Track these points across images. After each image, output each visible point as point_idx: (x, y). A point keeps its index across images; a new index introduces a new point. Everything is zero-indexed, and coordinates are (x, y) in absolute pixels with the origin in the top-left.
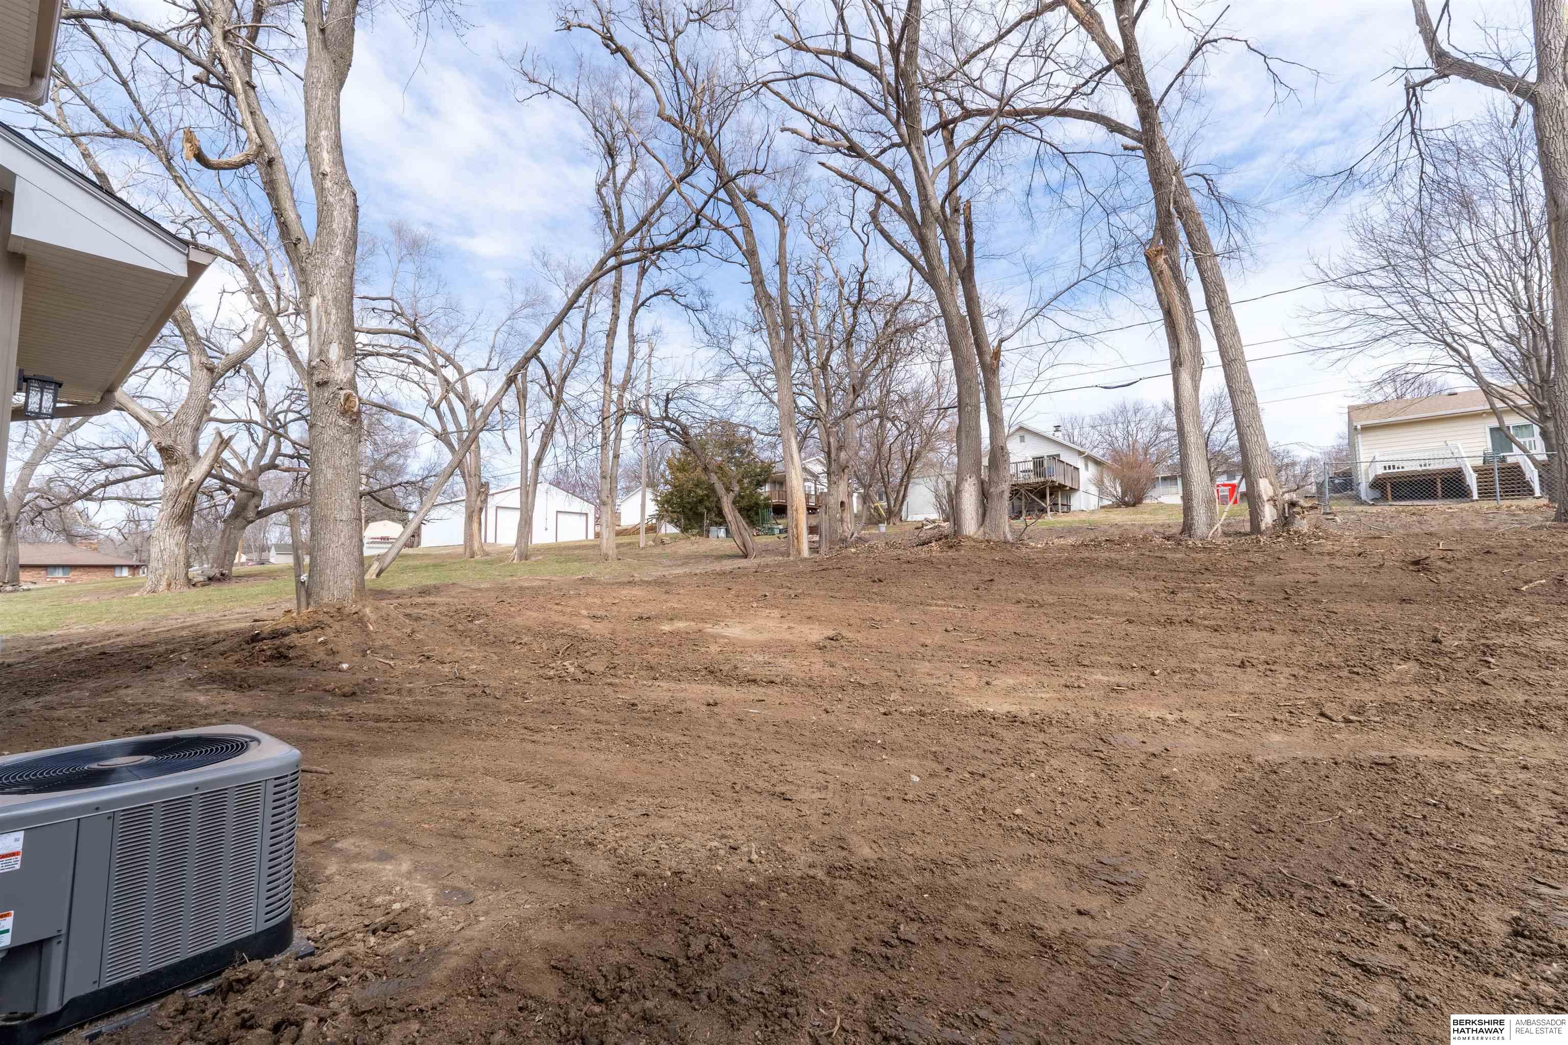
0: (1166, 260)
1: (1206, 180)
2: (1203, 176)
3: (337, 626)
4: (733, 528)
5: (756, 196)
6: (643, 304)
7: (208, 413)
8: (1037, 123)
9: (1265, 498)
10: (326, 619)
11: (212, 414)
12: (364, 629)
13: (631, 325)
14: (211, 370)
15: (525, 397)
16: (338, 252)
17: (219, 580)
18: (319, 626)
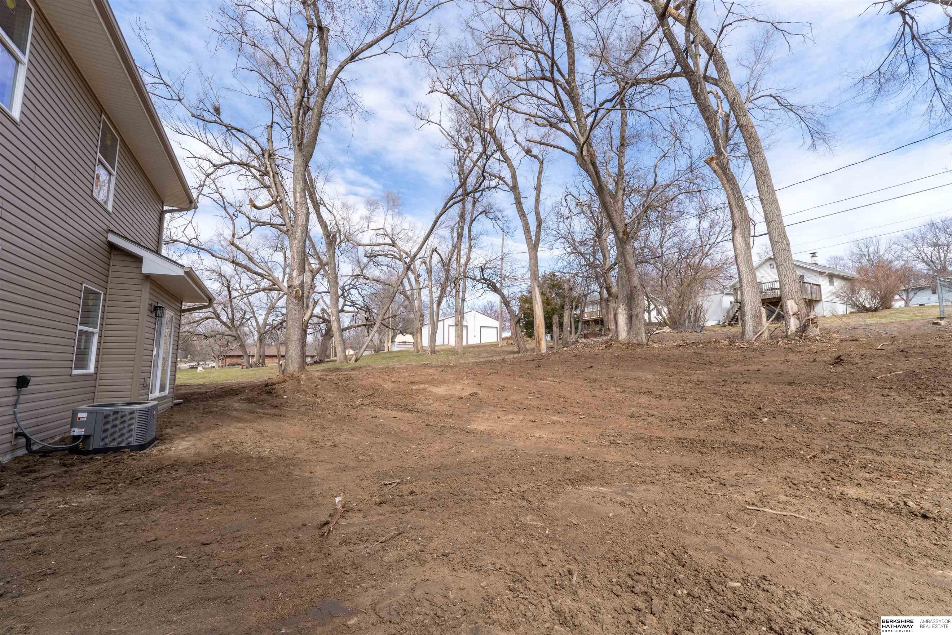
0: (717, 164)
1: (774, 98)
2: (771, 96)
3: (290, 382)
4: (555, 336)
5: (531, 152)
6: (474, 220)
7: (313, 290)
8: (664, 83)
9: (791, 313)
10: (287, 379)
11: (315, 290)
12: (299, 383)
13: (469, 231)
14: (312, 271)
15: (431, 272)
16: (299, 233)
17: (319, 363)
18: (285, 381)
